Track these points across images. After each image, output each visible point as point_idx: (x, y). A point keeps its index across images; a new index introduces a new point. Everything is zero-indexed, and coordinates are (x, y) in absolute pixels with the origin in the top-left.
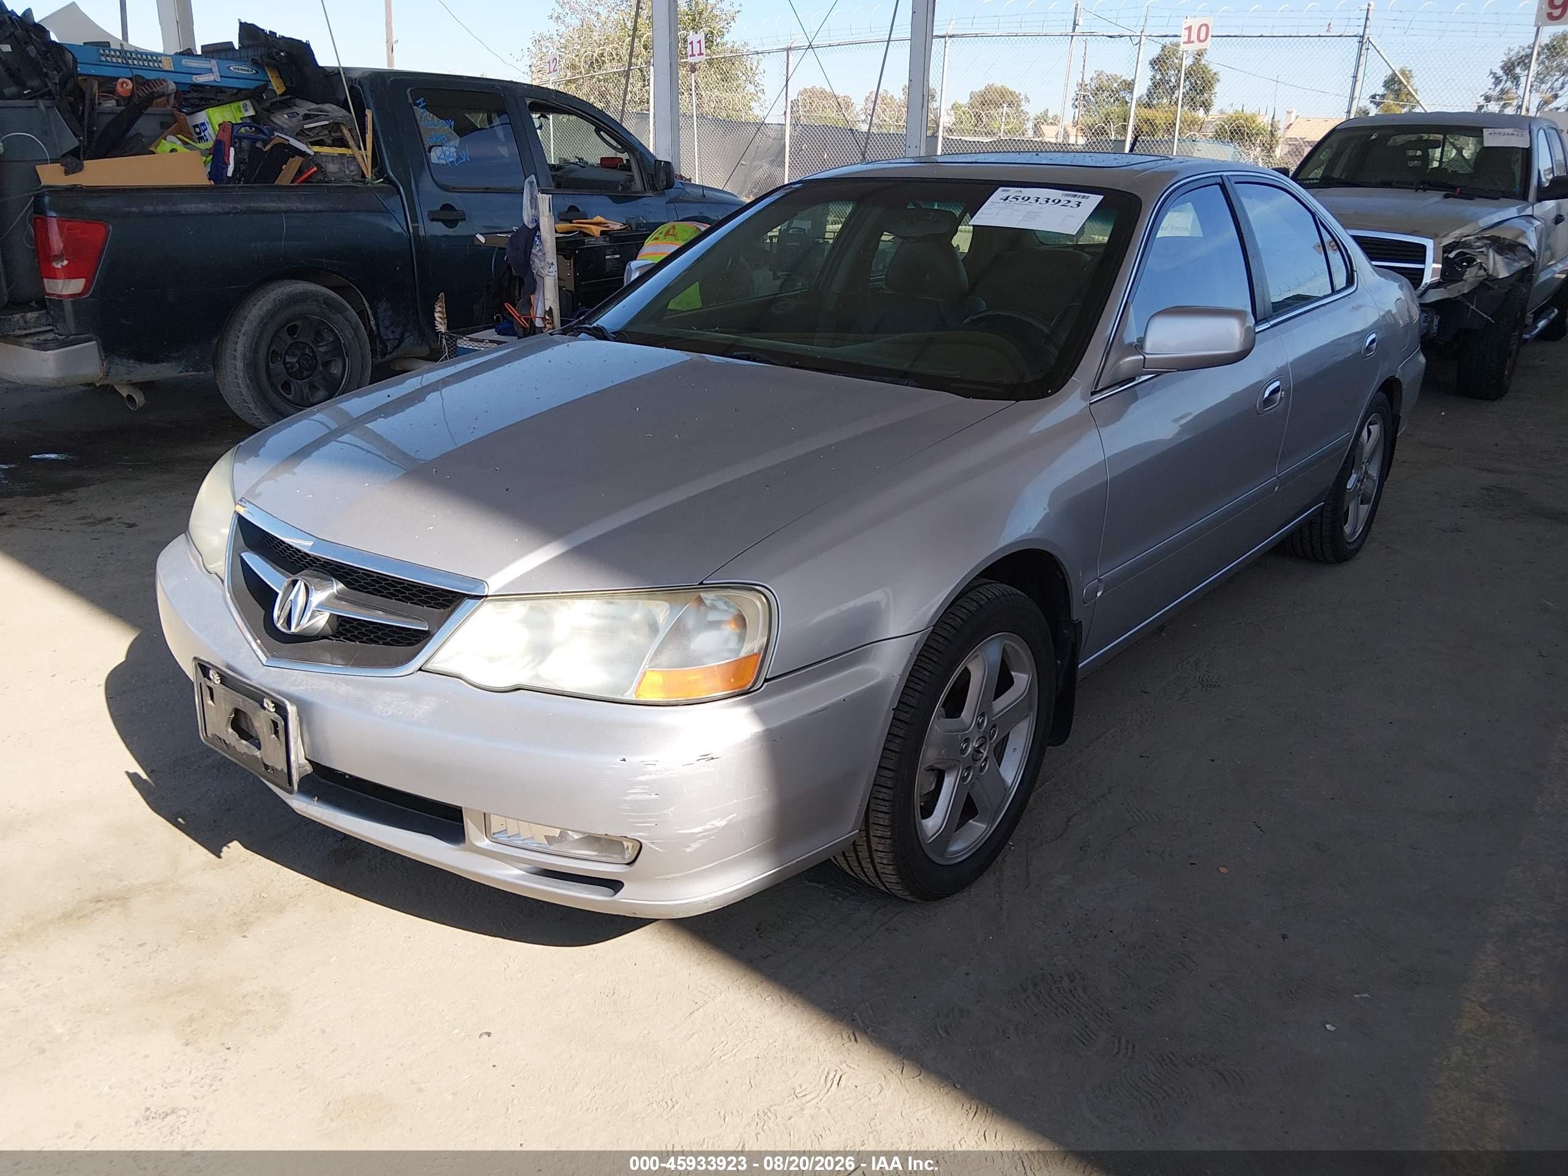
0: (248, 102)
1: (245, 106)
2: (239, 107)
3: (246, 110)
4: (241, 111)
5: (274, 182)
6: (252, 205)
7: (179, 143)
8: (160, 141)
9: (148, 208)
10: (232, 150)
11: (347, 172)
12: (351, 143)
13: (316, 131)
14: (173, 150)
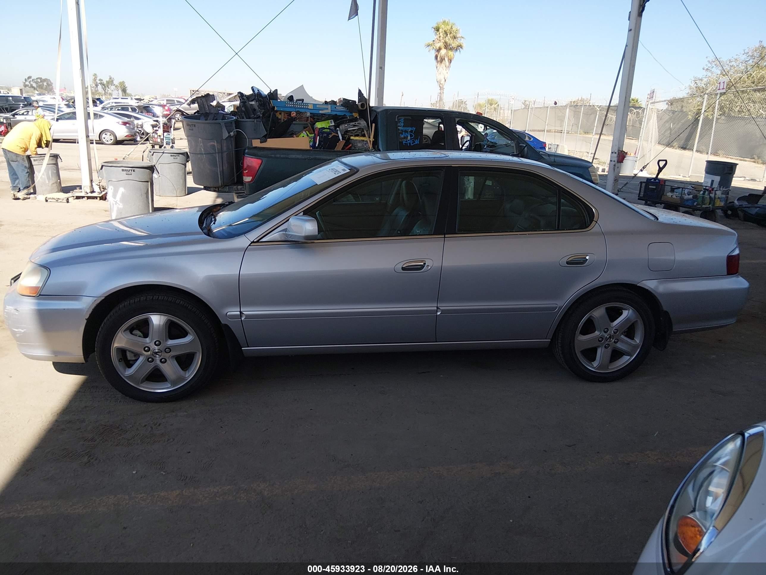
0: (332, 120)
1: (331, 122)
2: (329, 122)
3: (331, 123)
4: (329, 124)
5: (334, 149)
6: (317, 157)
7: (306, 134)
8: (301, 133)
9: (278, 156)
10: (318, 137)
11: (365, 147)
12: (366, 135)
13: (355, 131)
14: (303, 136)
